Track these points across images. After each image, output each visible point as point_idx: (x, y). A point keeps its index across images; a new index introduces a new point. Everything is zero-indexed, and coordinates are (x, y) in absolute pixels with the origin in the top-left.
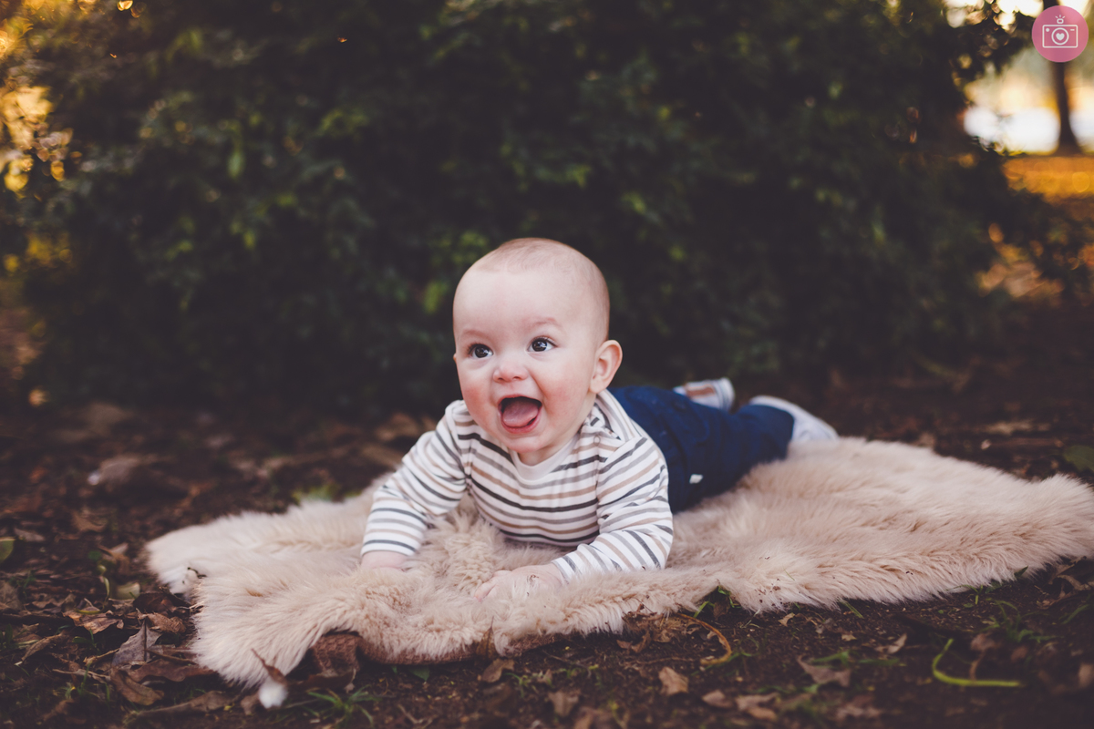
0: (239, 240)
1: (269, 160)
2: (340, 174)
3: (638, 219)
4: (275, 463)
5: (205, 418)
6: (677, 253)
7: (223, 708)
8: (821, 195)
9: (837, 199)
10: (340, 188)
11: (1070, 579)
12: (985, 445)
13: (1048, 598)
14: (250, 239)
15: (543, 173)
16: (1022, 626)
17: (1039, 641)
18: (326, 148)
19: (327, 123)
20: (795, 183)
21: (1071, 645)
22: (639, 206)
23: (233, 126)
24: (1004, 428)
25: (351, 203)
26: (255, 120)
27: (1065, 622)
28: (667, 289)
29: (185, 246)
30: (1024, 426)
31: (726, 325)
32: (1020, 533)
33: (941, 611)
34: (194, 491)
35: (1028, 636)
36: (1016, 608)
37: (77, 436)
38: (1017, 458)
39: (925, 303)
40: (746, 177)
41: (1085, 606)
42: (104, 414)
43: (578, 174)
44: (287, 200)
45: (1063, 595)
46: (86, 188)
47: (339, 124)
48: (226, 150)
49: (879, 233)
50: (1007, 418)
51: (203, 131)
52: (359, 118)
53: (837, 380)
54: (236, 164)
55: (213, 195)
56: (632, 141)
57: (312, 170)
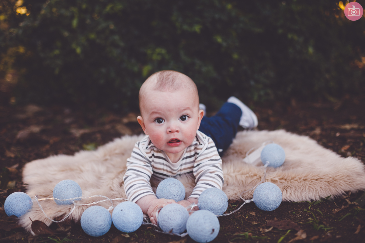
0: (74, 51)
1: (88, 21)
2: (112, 27)
3: (220, 45)
4: (82, 132)
5: (67, 111)
6: (236, 56)
7: (22, 239)
8: (290, 36)
9: (296, 38)
10: (112, 32)
11: (347, 200)
12: (338, 134)
13: (337, 208)
14: (79, 50)
15: (185, 27)
16: (321, 223)
17: (326, 230)
18: (109, 17)
19: (108, 8)
20: (280, 31)
21: (338, 232)
22: (219, 40)
23: (74, 9)
24: (348, 127)
25: (116, 38)
26: (84, 6)
27: (340, 220)
28: (232, 69)
29: (57, 52)
30: (355, 126)
31: (252, 83)
32: (328, 181)
33: (294, 213)
34: (51, 141)
35: (322, 227)
36: (322, 213)
37: (22, 116)
38: (349, 140)
39: (327, 76)
40: (258, 30)
41: (350, 213)
42: (33, 109)
43: (197, 28)
44: (93, 36)
45: (343, 207)
46: (20, 32)
47: (112, 8)
48: (72, 17)
49: (311, 50)
50: (349, 122)
51: (63, 11)
52: (119, 7)
53: (294, 103)
54: (75, 23)
55: (66, 34)
56: (217, 16)
57: (103, 25)
